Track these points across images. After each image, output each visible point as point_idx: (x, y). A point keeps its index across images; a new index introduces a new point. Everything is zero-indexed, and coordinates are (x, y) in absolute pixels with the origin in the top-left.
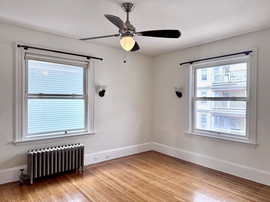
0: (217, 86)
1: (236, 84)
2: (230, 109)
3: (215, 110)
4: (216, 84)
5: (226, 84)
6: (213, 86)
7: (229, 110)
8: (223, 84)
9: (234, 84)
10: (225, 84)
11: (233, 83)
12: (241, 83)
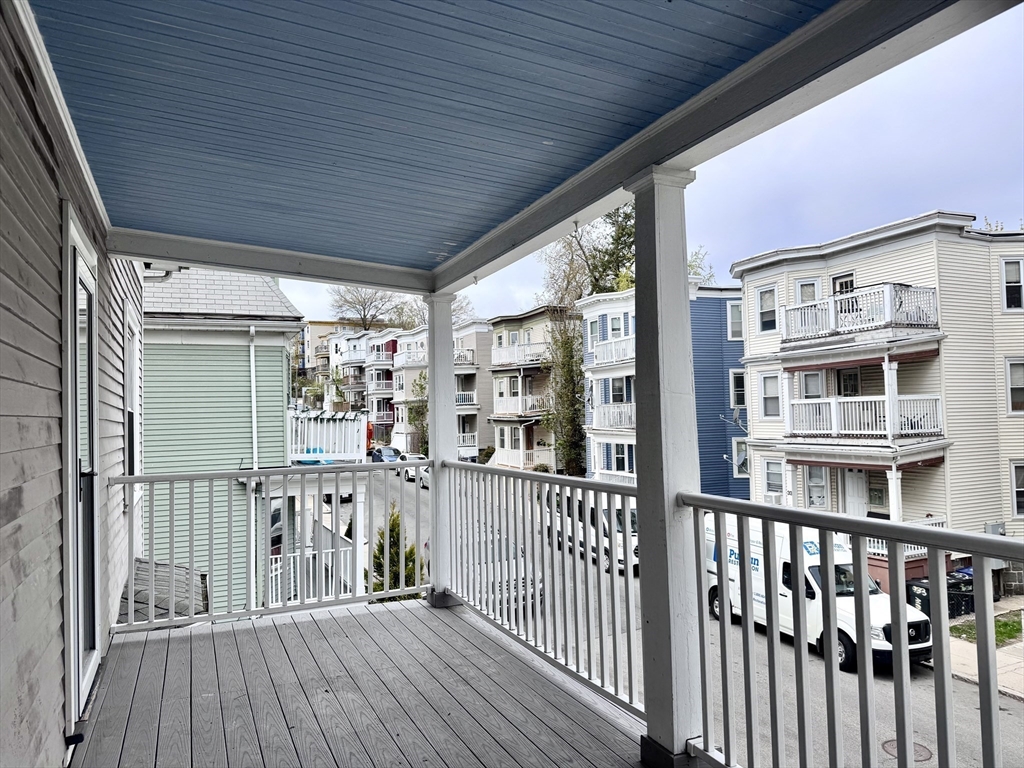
0: (794, 348)
1: (853, 340)
2: (840, 436)
3: (794, 440)
4: (793, 344)
5: (823, 340)
6: (783, 350)
7: (836, 441)
8: (813, 341)
9: (847, 341)
10: (818, 341)
11: (845, 337)
12: (867, 336)
